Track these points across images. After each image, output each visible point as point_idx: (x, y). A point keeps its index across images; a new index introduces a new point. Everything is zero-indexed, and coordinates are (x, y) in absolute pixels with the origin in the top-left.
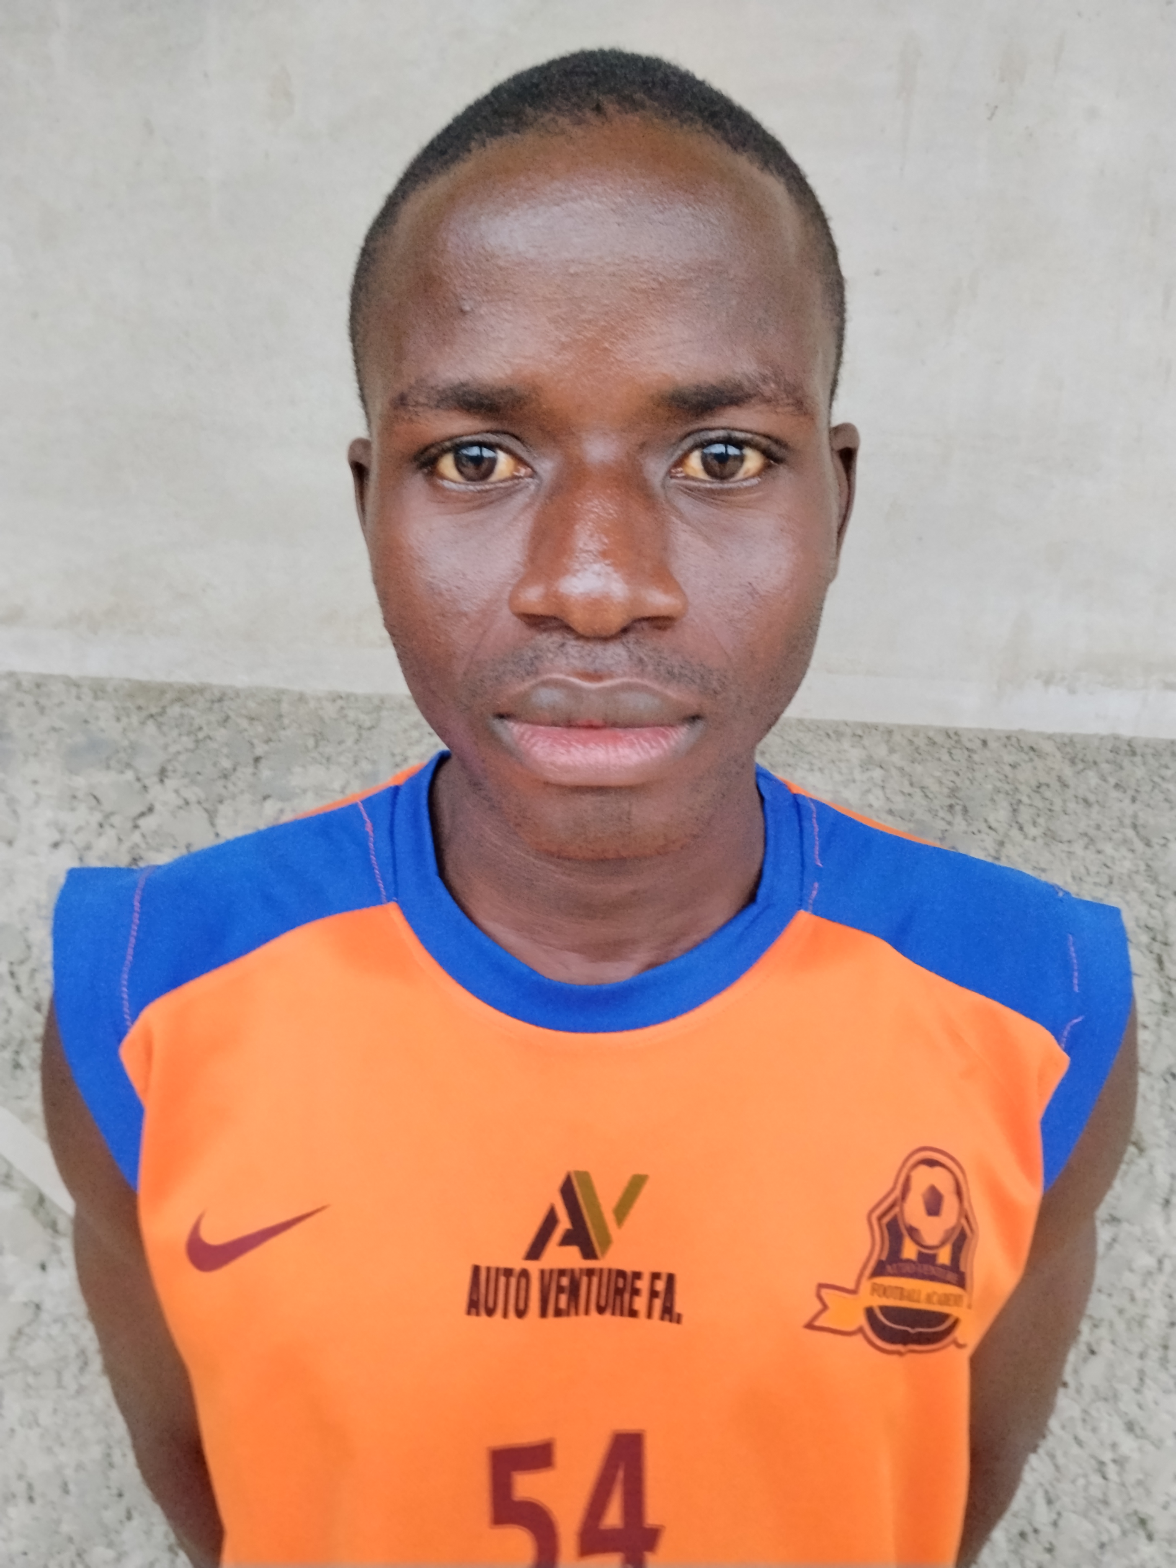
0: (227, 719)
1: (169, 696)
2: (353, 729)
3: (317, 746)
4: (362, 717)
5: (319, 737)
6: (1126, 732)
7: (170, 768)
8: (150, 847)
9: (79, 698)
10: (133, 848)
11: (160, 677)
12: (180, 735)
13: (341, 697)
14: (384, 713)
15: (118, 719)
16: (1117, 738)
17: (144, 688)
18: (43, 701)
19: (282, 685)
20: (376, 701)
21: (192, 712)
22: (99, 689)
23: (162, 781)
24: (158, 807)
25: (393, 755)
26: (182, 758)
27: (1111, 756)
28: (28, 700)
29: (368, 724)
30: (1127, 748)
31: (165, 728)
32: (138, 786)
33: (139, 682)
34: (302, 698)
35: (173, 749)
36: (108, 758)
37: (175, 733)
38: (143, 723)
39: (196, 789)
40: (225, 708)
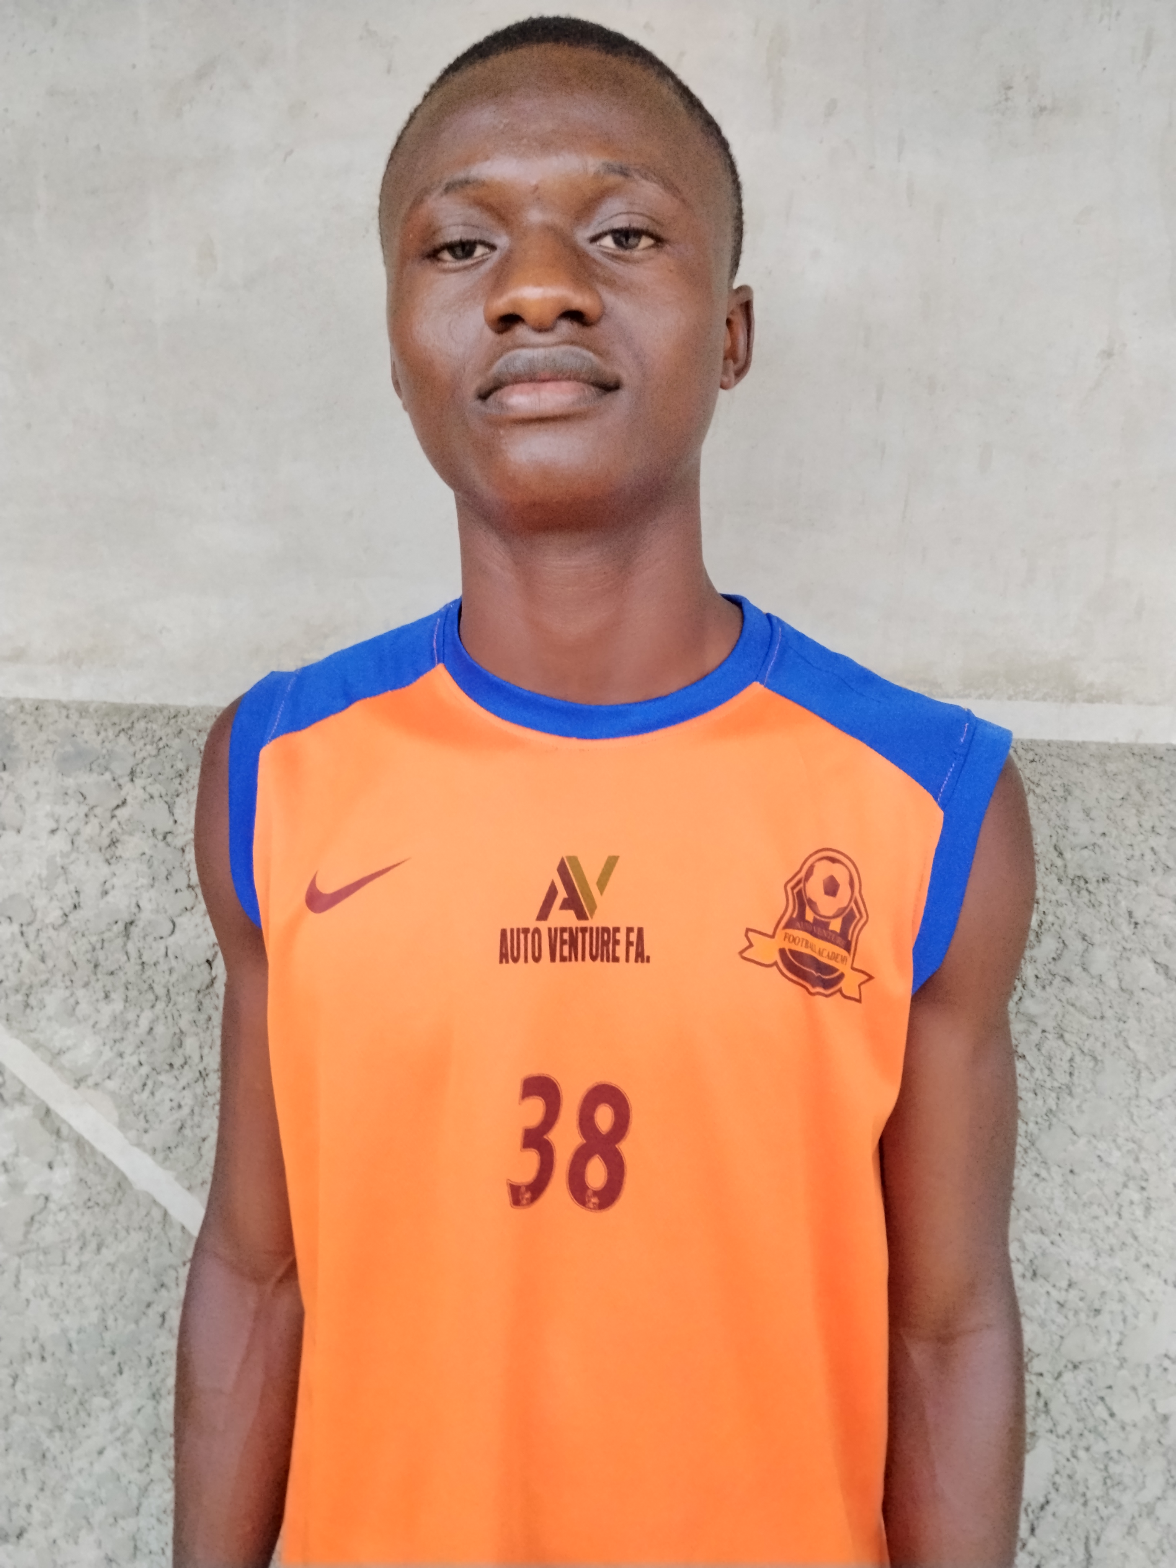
0: (180, 732)
1: (136, 715)
7: (138, 770)
8: (124, 832)
9: (67, 717)
10: (111, 833)
11: (129, 700)
12: (145, 744)
15: (98, 733)
17: (117, 709)
18: (41, 720)
21: (155, 726)
22: (83, 710)
23: (132, 780)
24: (129, 800)
26: (147, 762)
28: (30, 720)
31: (133, 739)
32: (114, 784)
33: (113, 704)
35: (139, 756)
36: (91, 764)
37: (142, 742)
38: (117, 736)
39: (158, 786)
40: (179, 723)
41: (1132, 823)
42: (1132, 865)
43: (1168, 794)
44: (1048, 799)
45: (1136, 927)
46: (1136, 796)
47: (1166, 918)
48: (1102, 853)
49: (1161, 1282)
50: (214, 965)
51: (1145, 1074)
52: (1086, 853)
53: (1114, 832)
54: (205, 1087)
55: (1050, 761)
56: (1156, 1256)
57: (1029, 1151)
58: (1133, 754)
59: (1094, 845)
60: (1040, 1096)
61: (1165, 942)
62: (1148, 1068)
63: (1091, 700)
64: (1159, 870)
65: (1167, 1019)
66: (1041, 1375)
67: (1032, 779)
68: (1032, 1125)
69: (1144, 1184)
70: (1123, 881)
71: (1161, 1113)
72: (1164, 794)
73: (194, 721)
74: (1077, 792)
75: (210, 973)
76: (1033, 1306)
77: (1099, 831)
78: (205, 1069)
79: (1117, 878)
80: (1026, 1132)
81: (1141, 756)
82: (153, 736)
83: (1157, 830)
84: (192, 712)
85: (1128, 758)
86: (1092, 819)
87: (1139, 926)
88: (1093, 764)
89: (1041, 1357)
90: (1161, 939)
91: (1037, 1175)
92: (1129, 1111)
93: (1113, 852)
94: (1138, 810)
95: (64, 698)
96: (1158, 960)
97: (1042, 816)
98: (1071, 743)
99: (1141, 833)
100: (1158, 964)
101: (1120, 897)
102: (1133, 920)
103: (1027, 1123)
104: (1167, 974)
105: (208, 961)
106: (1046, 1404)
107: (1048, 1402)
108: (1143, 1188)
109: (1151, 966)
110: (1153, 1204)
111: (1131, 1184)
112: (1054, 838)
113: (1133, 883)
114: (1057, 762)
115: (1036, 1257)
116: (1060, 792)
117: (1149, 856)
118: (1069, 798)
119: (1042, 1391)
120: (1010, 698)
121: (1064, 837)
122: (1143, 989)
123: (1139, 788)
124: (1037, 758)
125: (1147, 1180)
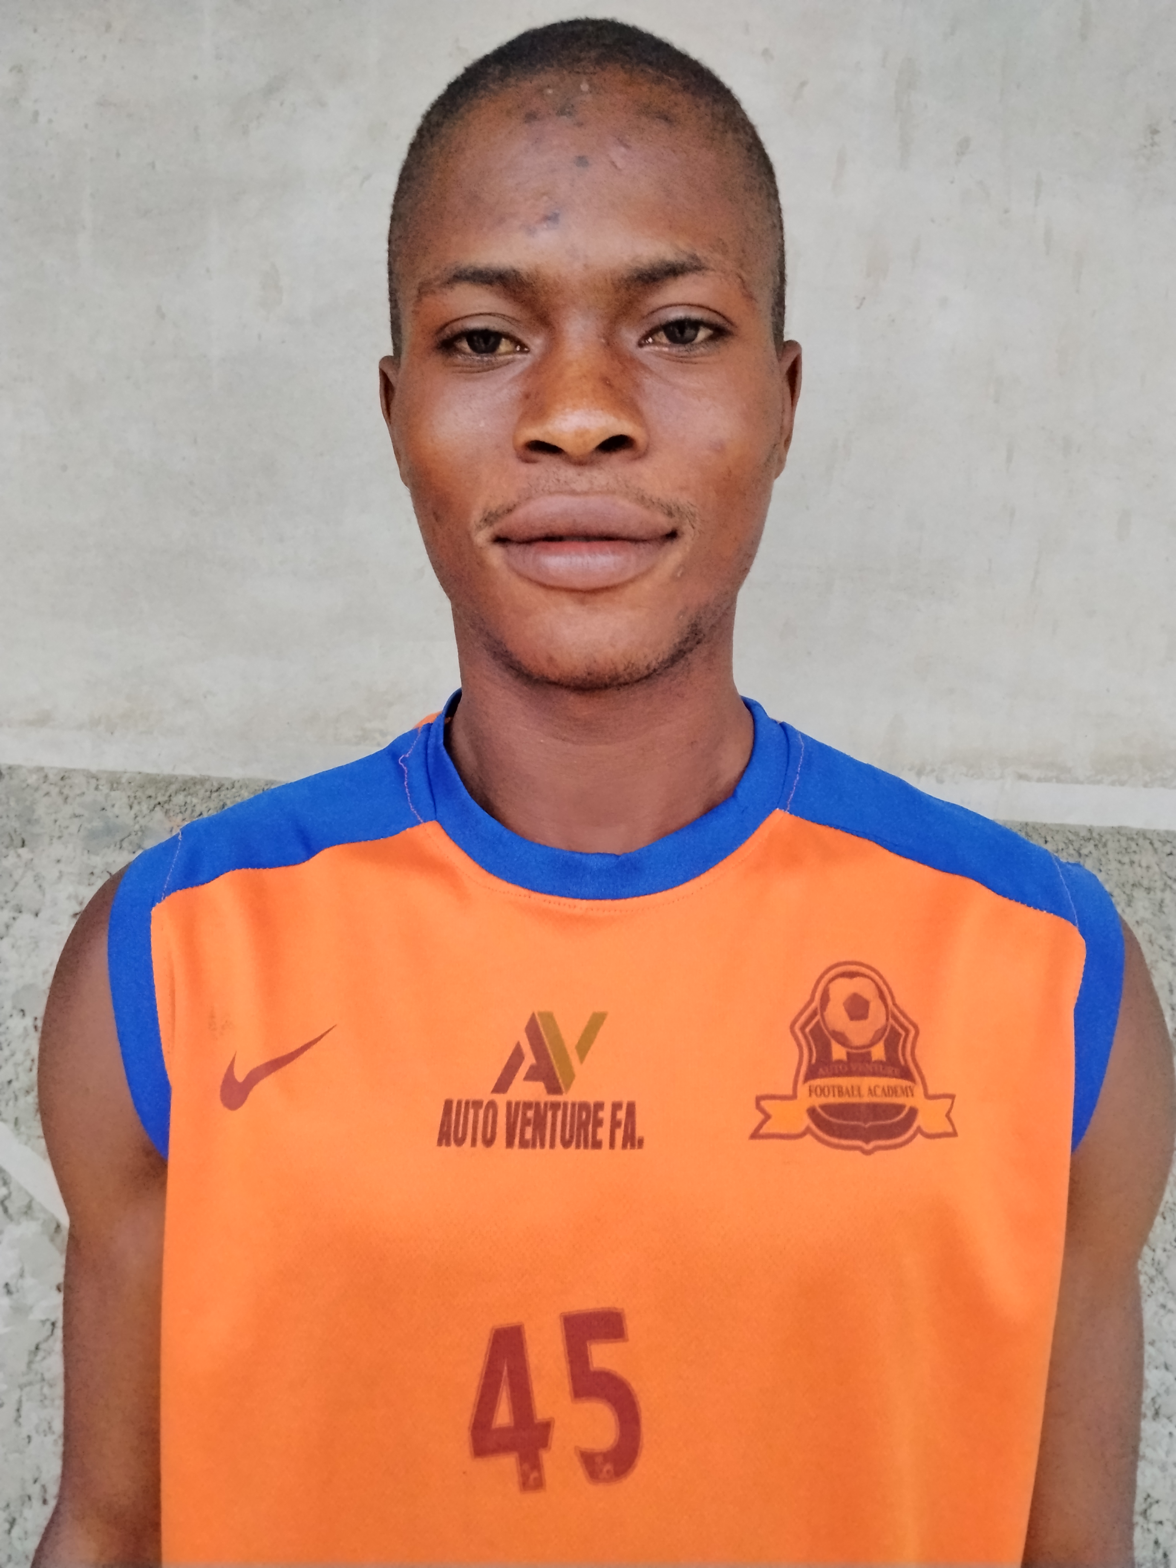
1: (173, 788)
9: (97, 788)
11: (166, 770)
15: (131, 807)
17: (152, 781)
18: (66, 791)
21: (195, 801)
22: (115, 782)
28: (54, 791)
31: (171, 814)
33: (149, 775)
36: (122, 840)
38: (153, 810)
40: (222, 797)
57: (1156, 1281)
60: (1168, 1220)
66: (1161, 1523)
68: (1159, 1252)
73: (239, 795)
76: (1154, 1449)
80: (1153, 1259)
82: (193, 811)
84: (237, 785)
89: (1160, 1504)
91: (1163, 1306)
95: (94, 768)
103: (1154, 1250)
106: (1165, 1555)
107: (1168, 1553)
115: (1159, 1395)
119: (1161, 1540)
120: (1146, 785)
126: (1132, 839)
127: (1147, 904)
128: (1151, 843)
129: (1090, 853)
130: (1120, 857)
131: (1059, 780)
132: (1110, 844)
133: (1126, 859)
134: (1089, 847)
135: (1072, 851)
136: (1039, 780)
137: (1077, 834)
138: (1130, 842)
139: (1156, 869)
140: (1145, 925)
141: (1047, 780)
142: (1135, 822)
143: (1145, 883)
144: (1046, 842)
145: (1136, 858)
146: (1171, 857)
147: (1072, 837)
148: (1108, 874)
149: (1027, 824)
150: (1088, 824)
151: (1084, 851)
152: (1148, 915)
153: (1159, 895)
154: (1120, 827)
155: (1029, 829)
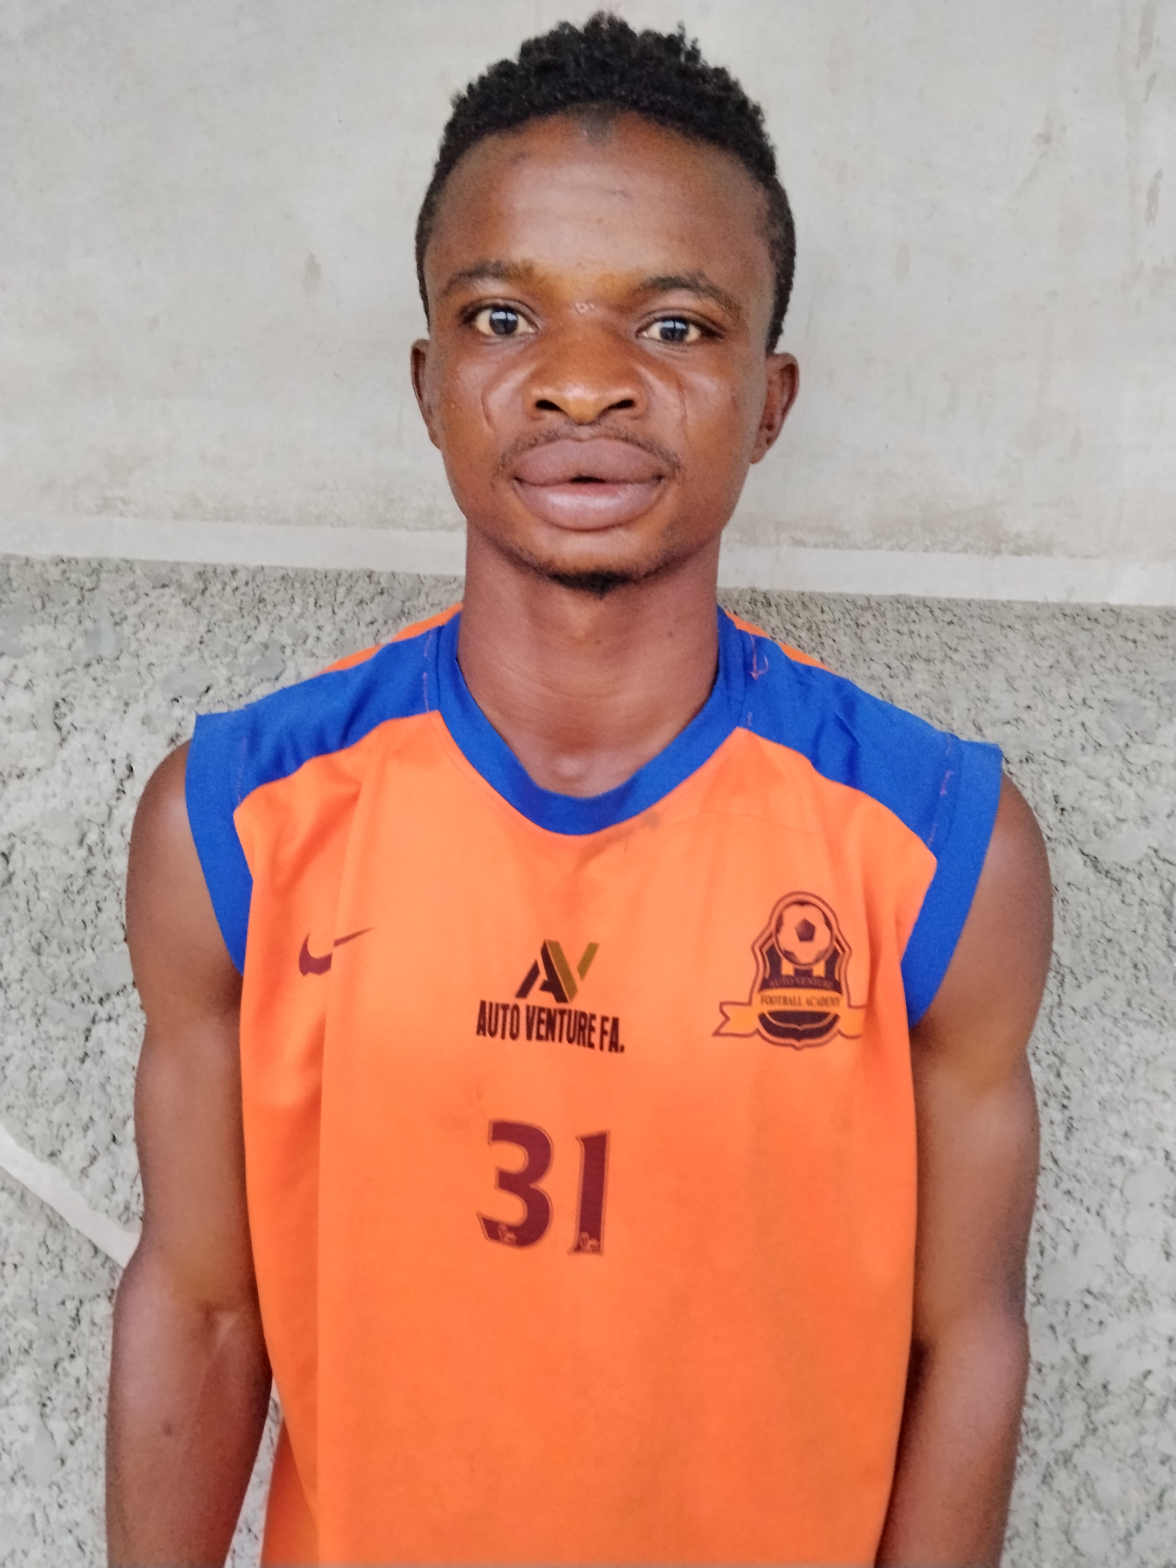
2: (76, 590)
3: (44, 606)
4: (84, 579)
5: (45, 599)
6: (762, 586)
13: (63, 561)
14: (103, 576)
16: (754, 591)
19: (10, 551)
20: (94, 565)
25: (112, 614)
27: (749, 607)
29: (89, 585)
30: (764, 600)
34: (27, 562)
41: (1060, 693)
42: (1060, 743)
43: (1102, 661)
44: (967, 667)
45: (1062, 814)
46: (1067, 664)
47: (1096, 804)
48: (1027, 728)
49: (1084, 1211)
50: (12, 858)
51: (1069, 979)
52: (1008, 729)
53: (1041, 705)
54: (7, 999)
55: (970, 623)
56: (1078, 1181)
58: (1065, 615)
59: (1017, 720)
61: (1095, 833)
62: (1072, 973)
63: (1017, 552)
64: (1090, 749)
65: (1094, 918)
67: (949, 643)
69: (1066, 1102)
70: (1048, 761)
71: (1085, 1023)
72: (1098, 661)
74: (1000, 659)
75: (6, 869)
77: (1023, 703)
78: (6, 979)
79: (1043, 757)
81: (1074, 618)
83: (1088, 702)
85: (1058, 620)
86: (1015, 689)
87: (1065, 813)
88: (1019, 626)
90: (1091, 828)
92: (1050, 1021)
93: (1038, 727)
94: (1068, 681)
96: (1086, 852)
97: (959, 686)
98: (995, 602)
99: (1071, 707)
100: (1087, 855)
101: (1045, 779)
102: (1059, 806)
104: (1095, 867)
105: (3, 854)
108: (1064, 1107)
109: (1079, 859)
110: (1075, 1124)
111: (1052, 1102)
112: (973, 712)
113: (1060, 764)
114: (978, 625)
116: (981, 659)
117: (1079, 732)
118: (991, 665)
120: (926, 550)
121: (983, 709)
122: (1069, 884)
123: (1070, 654)
124: (955, 620)
125: (1069, 1098)
126: (912, 608)
127: (926, 677)
128: (931, 612)
129: (868, 623)
130: (899, 627)
131: (836, 546)
132: (889, 614)
133: (905, 629)
134: (868, 617)
135: (849, 622)
136: (816, 546)
137: (854, 603)
138: (909, 610)
139: (936, 638)
140: (924, 697)
141: (825, 545)
142: (915, 590)
143: (924, 654)
144: (823, 611)
145: (915, 627)
146: (952, 626)
147: (849, 606)
148: (886, 645)
149: (803, 594)
150: (866, 592)
151: (861, 621)
152: (927, 688)
153: (938, 667)
154: (901, 596)
155: (806, 599)
